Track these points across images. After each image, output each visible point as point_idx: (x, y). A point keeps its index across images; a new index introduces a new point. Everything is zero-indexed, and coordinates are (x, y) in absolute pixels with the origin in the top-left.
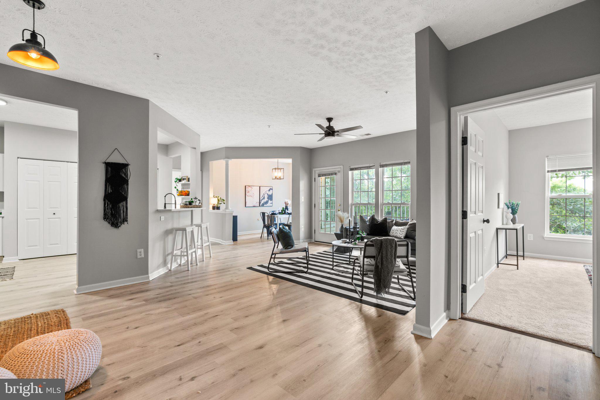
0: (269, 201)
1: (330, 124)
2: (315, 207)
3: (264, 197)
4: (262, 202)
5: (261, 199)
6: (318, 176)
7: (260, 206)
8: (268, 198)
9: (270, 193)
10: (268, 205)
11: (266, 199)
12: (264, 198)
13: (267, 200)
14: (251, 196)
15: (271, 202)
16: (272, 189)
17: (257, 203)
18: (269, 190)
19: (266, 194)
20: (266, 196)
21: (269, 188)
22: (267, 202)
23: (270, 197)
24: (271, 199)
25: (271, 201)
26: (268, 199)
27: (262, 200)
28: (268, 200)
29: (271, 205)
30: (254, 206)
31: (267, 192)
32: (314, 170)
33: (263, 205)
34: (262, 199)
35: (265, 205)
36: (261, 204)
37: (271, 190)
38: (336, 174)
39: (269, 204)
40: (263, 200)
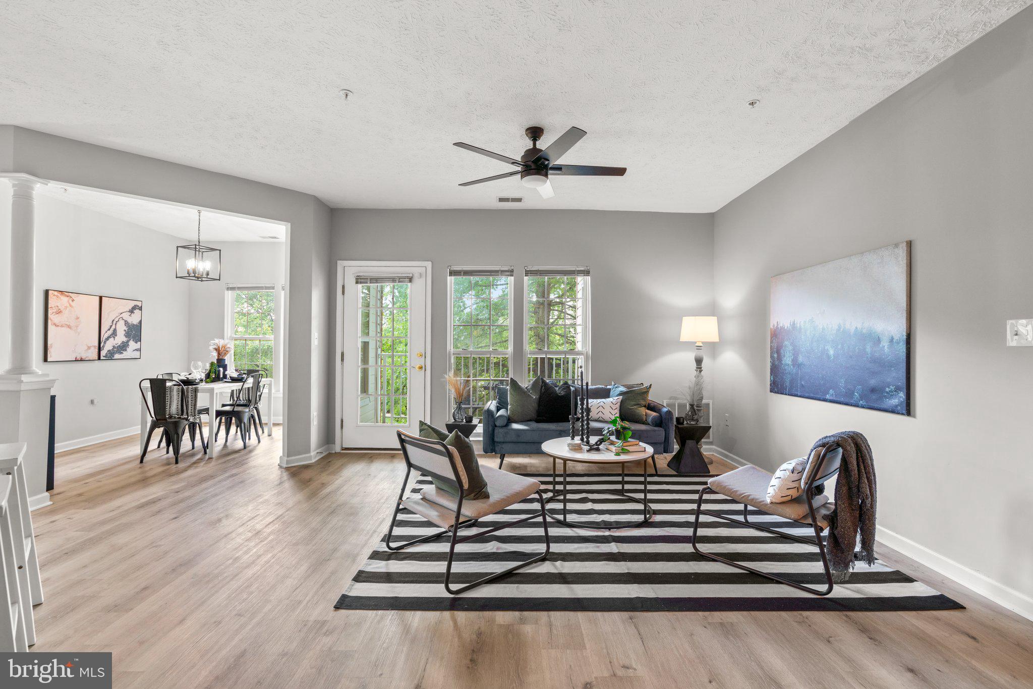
0: (132, 343)
1: (535, 144)
2: (342, 360)
3: (115, 330)
4: (108, 346)
5: (103, 338)
6: (355, 282)
7: (99, 358)
8: (127, 335)
9: (134, 319)
10: (125, 355)
11: (121, 338)
12: (114, 334)
13: (125, 339)
14: (69, 327)
15: (137, 346)
16: (141, 309)
17: (89, 348)
18: (132, 311)
19: (122, 323)
20: (121, 329)
21: (133, 304)
22: (123, 347)
23: (134, 333)
24: (138, 339)
25: (136, 342)
26: (126, 337)
27: (107, 339)
28: (128, 341)
29: (137, 354)
30: (79, 358)
31: (126, 316)
32: (341, 264)
33: (110, 356)
34: (106, 336)
35: (117, 356)
36: (103, 353)
37: (137, 311)
38: (411, 280)
39: (129, 353)
40: (111, 340)
